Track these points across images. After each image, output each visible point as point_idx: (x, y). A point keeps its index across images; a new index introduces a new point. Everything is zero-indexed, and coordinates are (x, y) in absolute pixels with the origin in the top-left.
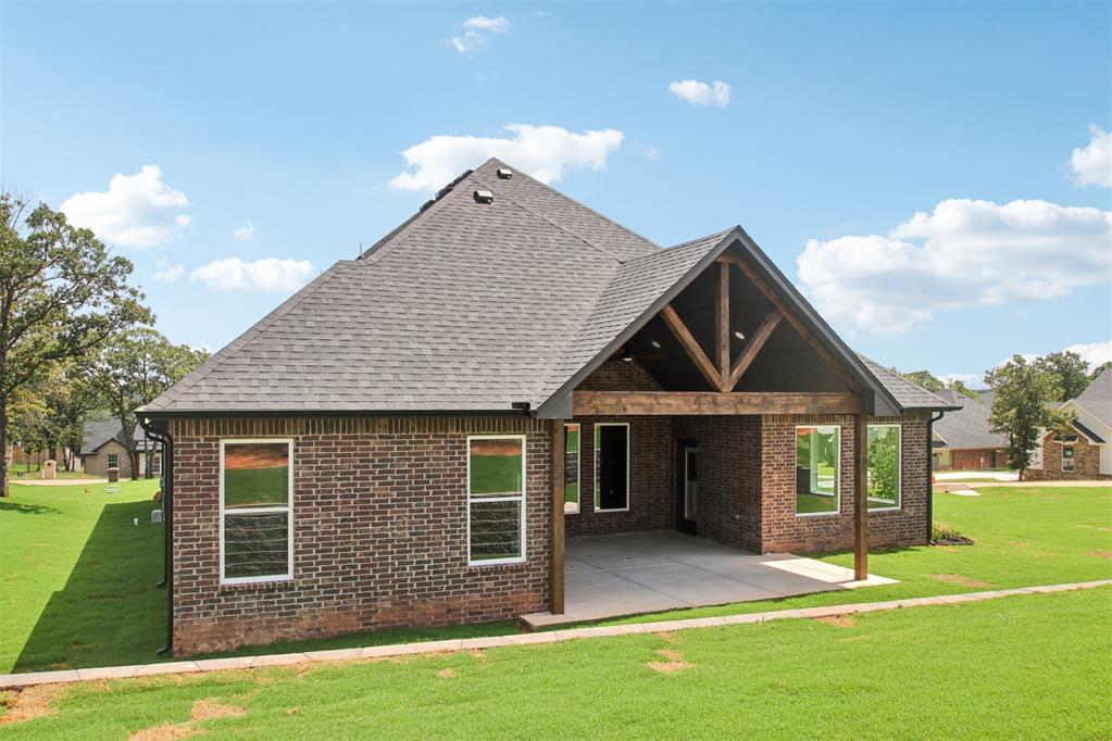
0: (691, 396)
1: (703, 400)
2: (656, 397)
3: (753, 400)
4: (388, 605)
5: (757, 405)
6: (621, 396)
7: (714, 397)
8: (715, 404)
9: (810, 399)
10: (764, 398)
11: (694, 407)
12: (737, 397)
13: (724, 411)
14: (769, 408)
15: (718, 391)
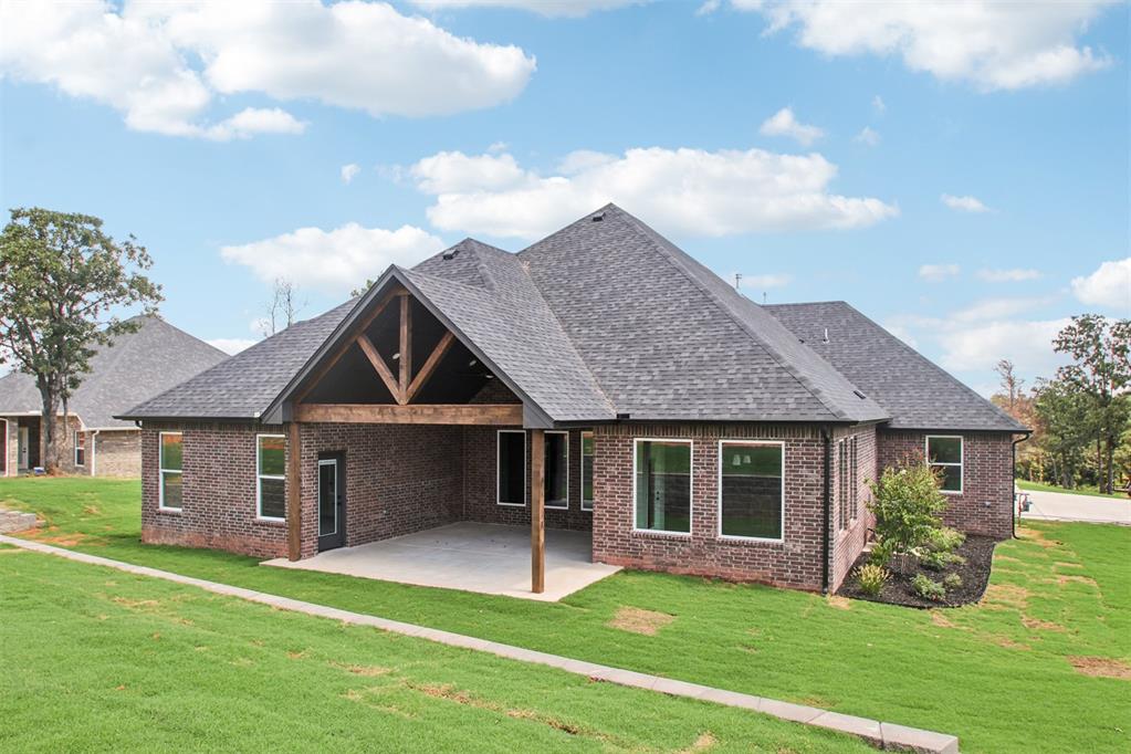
0: (376, 407)
1: (385, 411)
2: (351, 409)
3: (426, 411)
4: (218, 535)
5: (429, 415)
6: (327, 408)
7: (392, 409)
8: (395, 414)
9: (478, 410)
10: (435, 409)
11: (379, 417)
12: (412, 409)
13: (401, 420)
14: (437, 419)
15: (397, 404)
